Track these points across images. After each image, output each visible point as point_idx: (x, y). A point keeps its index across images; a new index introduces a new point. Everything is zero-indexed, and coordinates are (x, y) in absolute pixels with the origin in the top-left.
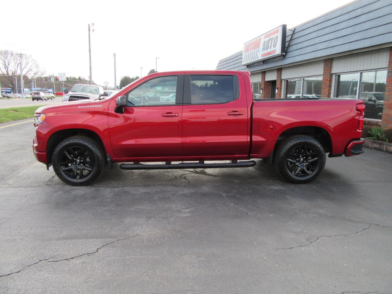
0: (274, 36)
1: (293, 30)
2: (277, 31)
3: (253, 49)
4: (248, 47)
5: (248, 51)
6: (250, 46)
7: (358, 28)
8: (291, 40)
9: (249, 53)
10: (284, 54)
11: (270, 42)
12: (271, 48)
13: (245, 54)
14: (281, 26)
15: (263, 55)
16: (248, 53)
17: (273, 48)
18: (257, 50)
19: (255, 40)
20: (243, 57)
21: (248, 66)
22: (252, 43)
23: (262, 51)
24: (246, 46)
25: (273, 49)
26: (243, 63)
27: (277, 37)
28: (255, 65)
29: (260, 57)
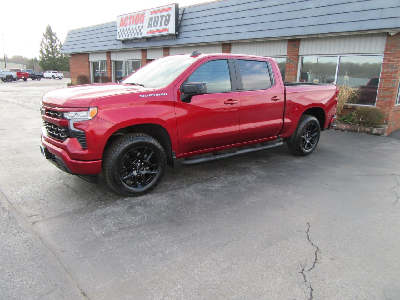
0: (166, 13)
1: (183, 10)
2: (169, 9)
3: (133, 23)
4: (125, 21)
5: (126, 25)
6: (129, 19)
7: (261, 19)
8: (181, 20)
9: (128, 27)
10: (178, 33)
11: (160, 19)
12: (161, 25)
13: (122, 29)
14: (174, 4)
15: (149, 32)
16: (126, 27)
17: (165, 26)
18: (141, 26)
19: (136, 14)
20: (118, 31)
21: (124, 42)
22: (131, 17)
23: (148, 27)
24: (122, 19)
25: (163, 27)
26: (118, 38)
27: (169, 15)
28: (135, 41)
29: (145, 34)
